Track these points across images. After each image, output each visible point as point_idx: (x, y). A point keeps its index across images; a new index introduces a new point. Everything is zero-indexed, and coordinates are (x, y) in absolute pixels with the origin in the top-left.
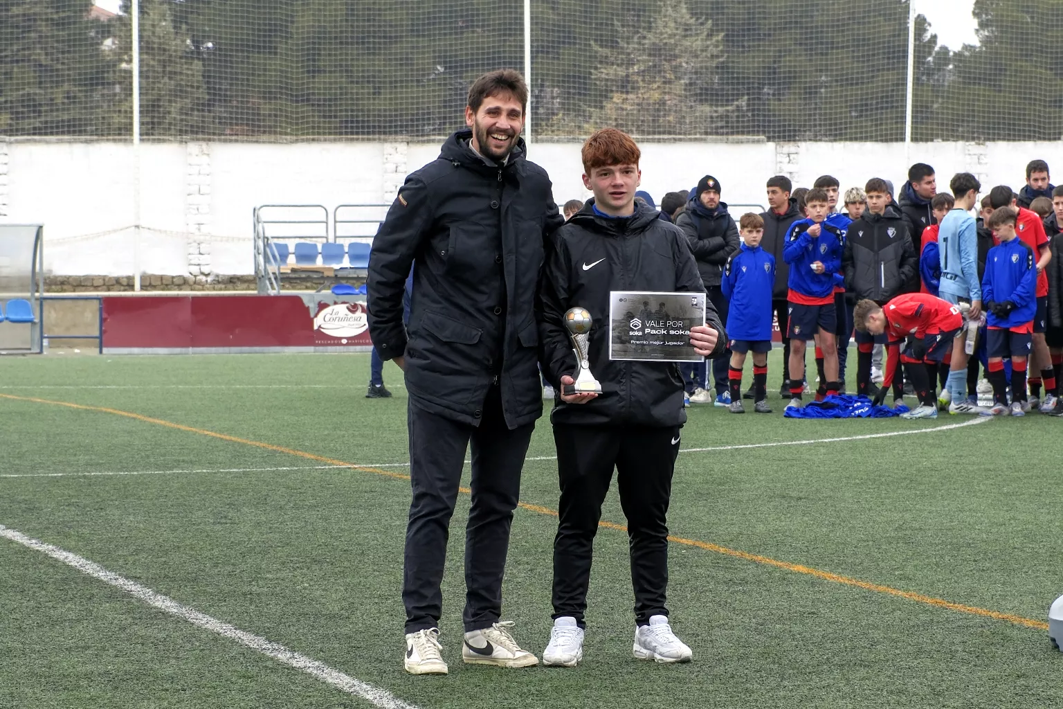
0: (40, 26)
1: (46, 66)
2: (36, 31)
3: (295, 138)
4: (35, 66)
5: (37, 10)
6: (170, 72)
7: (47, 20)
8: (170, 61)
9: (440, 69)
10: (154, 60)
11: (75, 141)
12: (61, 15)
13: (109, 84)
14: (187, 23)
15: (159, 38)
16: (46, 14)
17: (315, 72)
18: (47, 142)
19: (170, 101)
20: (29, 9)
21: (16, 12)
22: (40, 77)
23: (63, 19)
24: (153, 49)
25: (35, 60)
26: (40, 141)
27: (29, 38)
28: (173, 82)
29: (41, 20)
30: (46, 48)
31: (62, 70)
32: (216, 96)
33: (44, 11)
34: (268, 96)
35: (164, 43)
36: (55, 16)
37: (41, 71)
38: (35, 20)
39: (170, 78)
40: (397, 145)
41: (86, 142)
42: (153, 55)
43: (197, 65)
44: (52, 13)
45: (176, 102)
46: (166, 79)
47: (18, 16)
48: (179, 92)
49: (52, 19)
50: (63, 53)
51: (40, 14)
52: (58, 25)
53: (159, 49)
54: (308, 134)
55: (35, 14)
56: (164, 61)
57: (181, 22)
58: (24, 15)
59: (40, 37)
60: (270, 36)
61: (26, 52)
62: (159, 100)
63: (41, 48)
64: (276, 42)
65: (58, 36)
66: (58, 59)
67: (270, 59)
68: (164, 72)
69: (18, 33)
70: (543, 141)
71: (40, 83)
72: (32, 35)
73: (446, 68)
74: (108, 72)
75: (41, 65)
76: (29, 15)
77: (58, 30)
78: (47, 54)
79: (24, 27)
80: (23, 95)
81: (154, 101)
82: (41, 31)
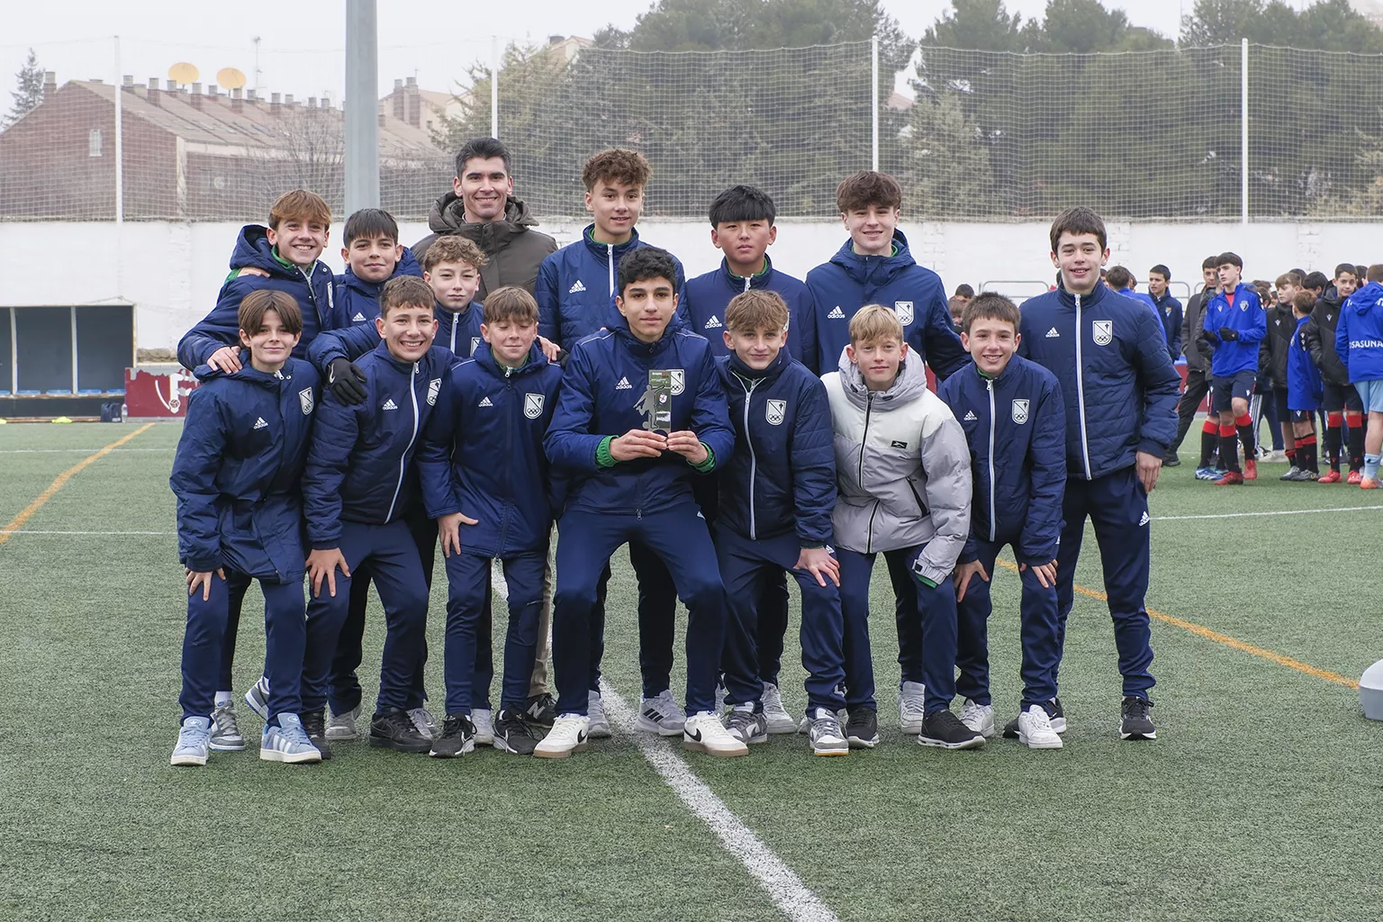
0: (840, 116)
1: (845, 152)
2: (836, 121)
3: (1023, 218)
4: (835, 153)
5: (838, 100)
6: (959, 158)
7: (846, 110)
8: (959, 147)
9: (1213, 154)
10: (944, 146)
11: (819, 221)
12: (860, 105)
13: (902, 168)
14: (975, 111)
15: (949, 125)
16: (846, 104)
17: (1092, 157)
18: (795, 222)
19: (959, 184)
20: (830, 101)
21: (819, 104)
22: (839, 163)
23: (861, 109)
24: (943, 135)
25: (835, 148)
26: (787, 222)
27: (829, 127)
28: (961, 167)
29: (841, 110)
30: (845, 136)
31: (861, 157)
32: (1002, 180)
33: (843, 101)
34: (1049, 180)
35: (954, 131)
36: (854, 107)
37: (840, 158)
38: (835, 111)
39: (959, 163)
40: (1120, 225)
41: (829, 222)
42: (944, 141)
43: (984, 151)
44: (851, 104)
45: (964, 185)
46: (955, 165)
47: (820, 106)
48: (967, 176)
49: (851, 110)
50: (861, 141)
51: (840, 105)
52: (856, 114)
53: (949, 135)
54: (1036, 214)
55: (835, 105)
56: (954, 147)
57: (970, 111)
58: (825, 106)
59: (840, 126)
60: (1052, 125)
61: (827, 141)
62: (949, 183)
63: (841, 136)
64: (1058, 130)
65: (856, 125)
66: (856, 147)
67: (1052, 146)
68: (953, 157)
69: (819, 123)
70: (1259, 221)
71: (840, 169)
72: (833, 124)
73: (1218, 154)
74: (902, 157)
75: (840, 152)
76: (830, 106)
77: (856, 119)
78: (846, 142)
79: (825, 117)
80: (824, 180)
81: (944, 183)
82: (840, 121)
